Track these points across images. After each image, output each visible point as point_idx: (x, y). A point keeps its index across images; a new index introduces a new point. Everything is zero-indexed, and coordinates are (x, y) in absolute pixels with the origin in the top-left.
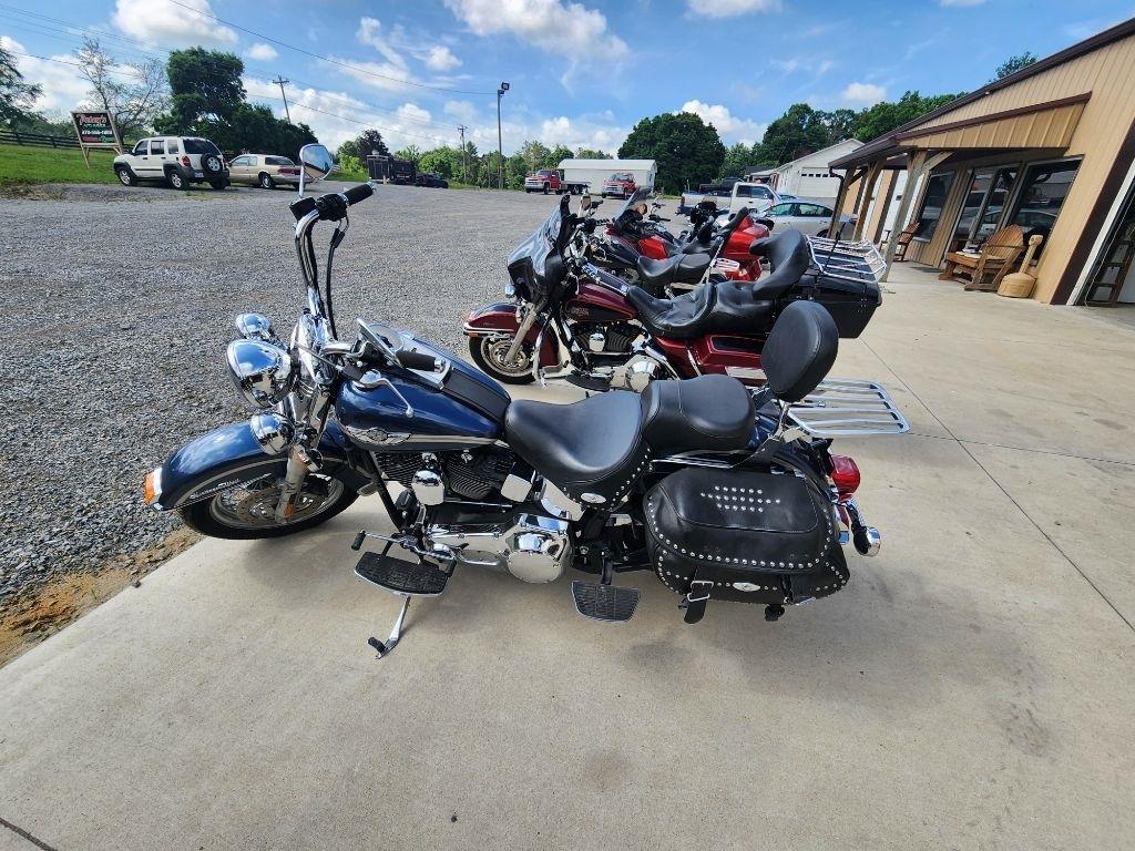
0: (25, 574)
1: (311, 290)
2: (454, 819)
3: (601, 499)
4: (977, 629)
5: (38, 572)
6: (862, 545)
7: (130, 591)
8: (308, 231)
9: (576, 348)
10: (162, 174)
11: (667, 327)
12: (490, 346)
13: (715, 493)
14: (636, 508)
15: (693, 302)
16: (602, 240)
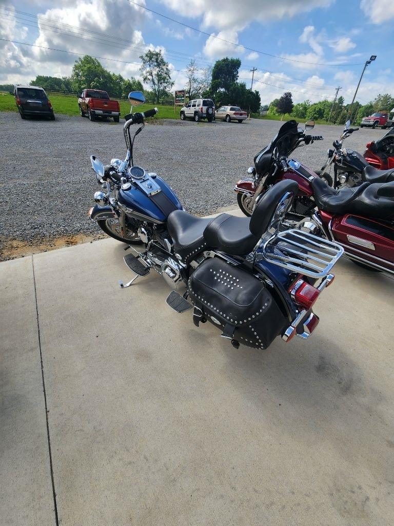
1: (128, 151)
2: (97, 337)
10: (193, 115)
11: (325, 204)
12: (246, 199)
13: (218, 272)
16: (342, 153)
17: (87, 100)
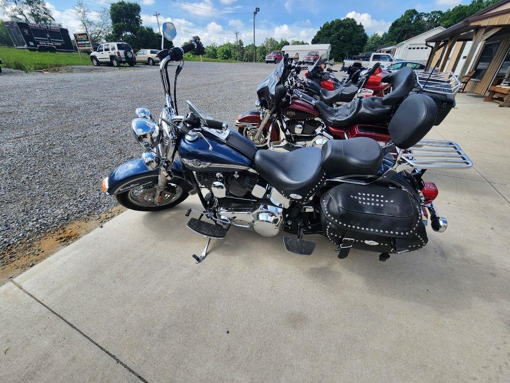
0: (60, 220)
1: (167, 95)
2: (228, 332)
3: (300, 197)
4: (494, 275)
5: (65, 219)
6: (436, 226)
7: (98, 229)
8: (166, 66)
9: (288, 133)
10: (109, 60)
11: (334, 121)
12: (248, 132)
13: (358, 196)
14: (316, 203)
15: (349, 108)
16: (303, 81)
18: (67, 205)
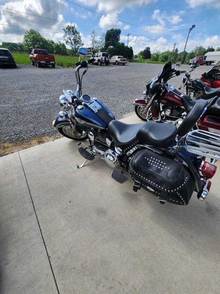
1: (78, 85)
2: (70, 202)
3: (121, 150)
7: (52, 142)
10: (97, 62)
12: (140, 109)
13: (150, 159)
16: (192, 80)
17: (35, 55)
18: (47, 129)
